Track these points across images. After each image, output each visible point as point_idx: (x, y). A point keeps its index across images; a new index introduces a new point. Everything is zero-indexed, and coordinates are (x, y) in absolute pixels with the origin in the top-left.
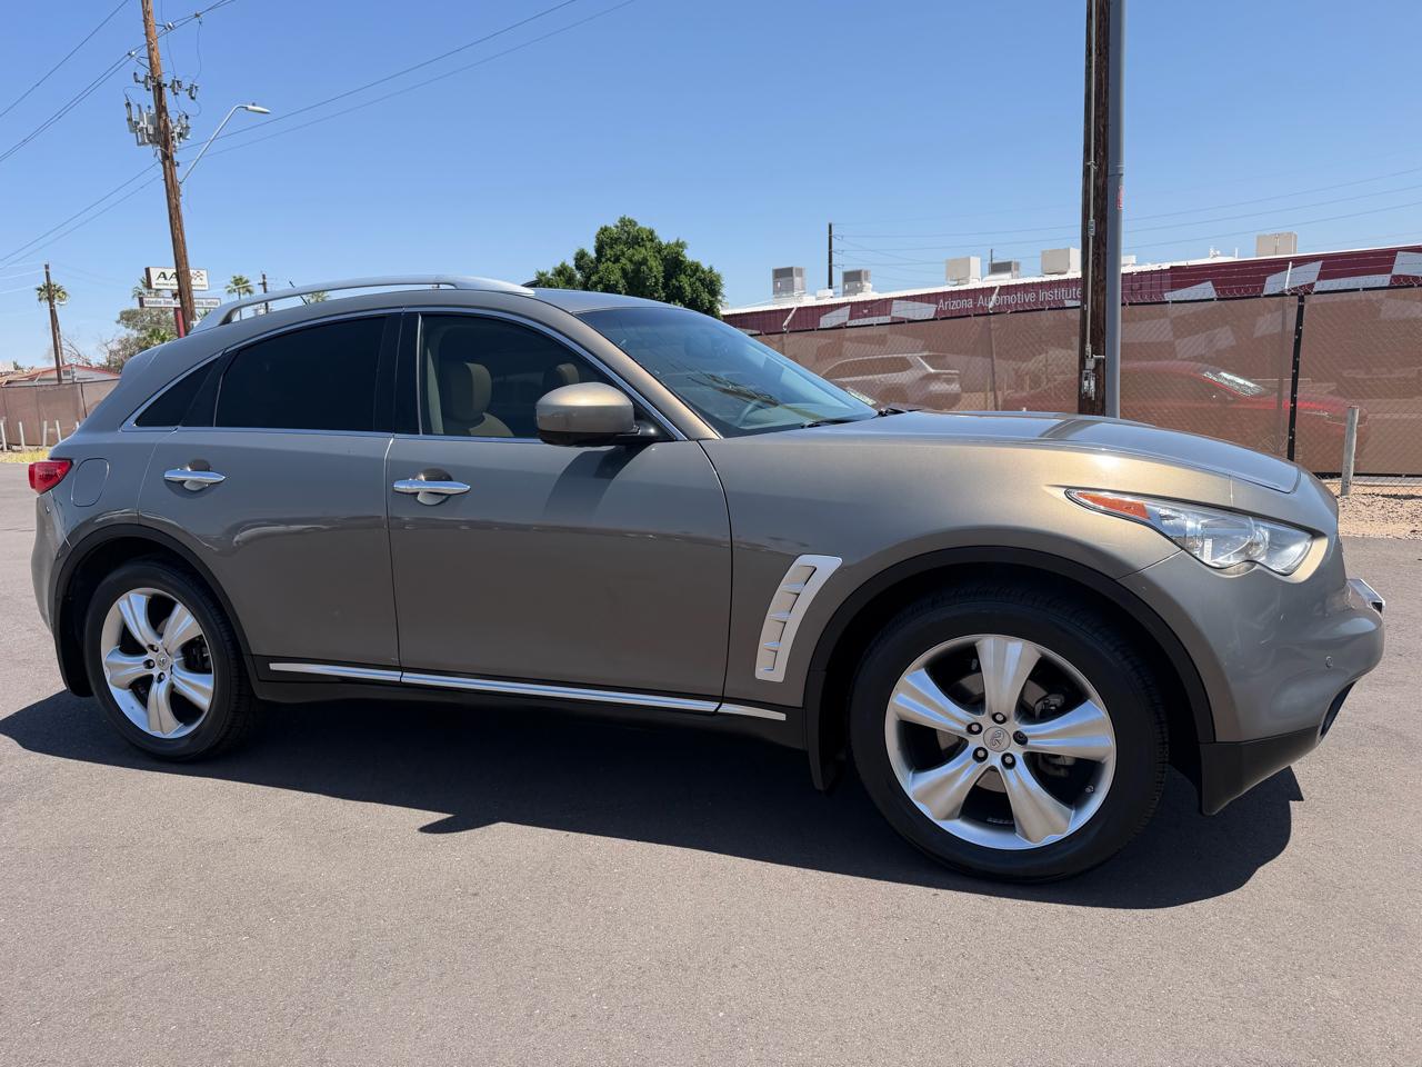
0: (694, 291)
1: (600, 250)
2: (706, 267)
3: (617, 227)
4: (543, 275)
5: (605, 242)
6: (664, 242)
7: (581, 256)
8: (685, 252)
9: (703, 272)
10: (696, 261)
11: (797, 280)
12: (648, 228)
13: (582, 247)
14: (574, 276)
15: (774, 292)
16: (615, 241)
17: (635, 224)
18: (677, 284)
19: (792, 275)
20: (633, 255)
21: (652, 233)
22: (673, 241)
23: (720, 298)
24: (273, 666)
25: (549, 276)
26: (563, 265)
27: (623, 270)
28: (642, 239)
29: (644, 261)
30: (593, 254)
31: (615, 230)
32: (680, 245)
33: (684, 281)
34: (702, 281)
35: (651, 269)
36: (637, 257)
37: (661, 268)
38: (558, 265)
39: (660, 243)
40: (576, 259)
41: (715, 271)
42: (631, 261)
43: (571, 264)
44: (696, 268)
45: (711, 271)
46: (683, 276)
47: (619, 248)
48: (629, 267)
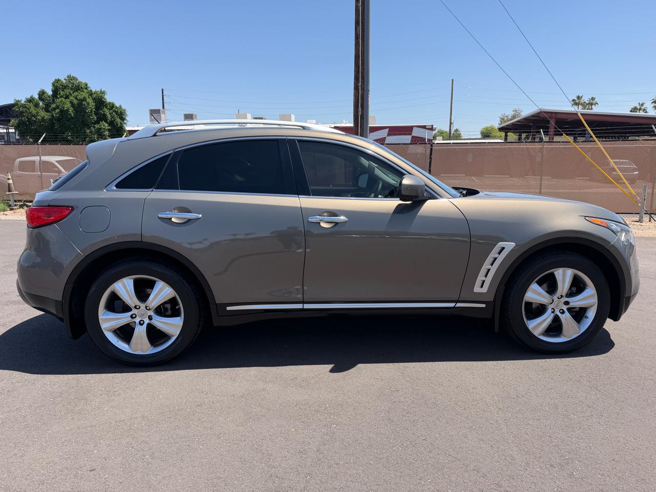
0: (112, 117)
1: (56, 91)
2: (118, 105)
3: (66, 80)
4: (19, 101)
5: (58, 87)
6: (94, 90)
7: (42, 94)
8: (106, 97)
9: (117, 108)
10: (112, 102)
11: (163, 116)
12: (84, 82)
13: (43, 88)
14: (39, 104)
15: (150, 121)
16: (65, 87)
17: (77, 79)
18: (103, 113)
19: (160, 113)
20: (78, 95)
21: (86, 85)
22: (98, 89)
23: (125, 121)
24: (229, 308)
25: (23, 102)
26: (32, 97)
27: (71, 102)
28: (82, 87)
29: (84, 99)
30: (50, 93)
31: (64, 81)
32: (103, 93)
33: (107, 112)
34: (116, 112)
35: (88, 104)
36: (80, 97)
37: (94, 104)
38: (29, 97)
39: (91, 91)
40: (39, 94)
41: (123, 108)
42: (76, 99)
43: (36, 97)
44: (112, 106)
45: (121, 107)
46: (105, 109)
47: (67, 91)
48: (75, 102)
